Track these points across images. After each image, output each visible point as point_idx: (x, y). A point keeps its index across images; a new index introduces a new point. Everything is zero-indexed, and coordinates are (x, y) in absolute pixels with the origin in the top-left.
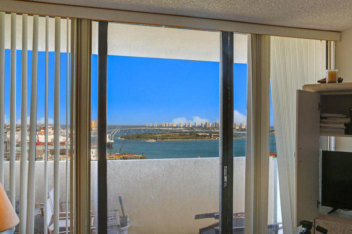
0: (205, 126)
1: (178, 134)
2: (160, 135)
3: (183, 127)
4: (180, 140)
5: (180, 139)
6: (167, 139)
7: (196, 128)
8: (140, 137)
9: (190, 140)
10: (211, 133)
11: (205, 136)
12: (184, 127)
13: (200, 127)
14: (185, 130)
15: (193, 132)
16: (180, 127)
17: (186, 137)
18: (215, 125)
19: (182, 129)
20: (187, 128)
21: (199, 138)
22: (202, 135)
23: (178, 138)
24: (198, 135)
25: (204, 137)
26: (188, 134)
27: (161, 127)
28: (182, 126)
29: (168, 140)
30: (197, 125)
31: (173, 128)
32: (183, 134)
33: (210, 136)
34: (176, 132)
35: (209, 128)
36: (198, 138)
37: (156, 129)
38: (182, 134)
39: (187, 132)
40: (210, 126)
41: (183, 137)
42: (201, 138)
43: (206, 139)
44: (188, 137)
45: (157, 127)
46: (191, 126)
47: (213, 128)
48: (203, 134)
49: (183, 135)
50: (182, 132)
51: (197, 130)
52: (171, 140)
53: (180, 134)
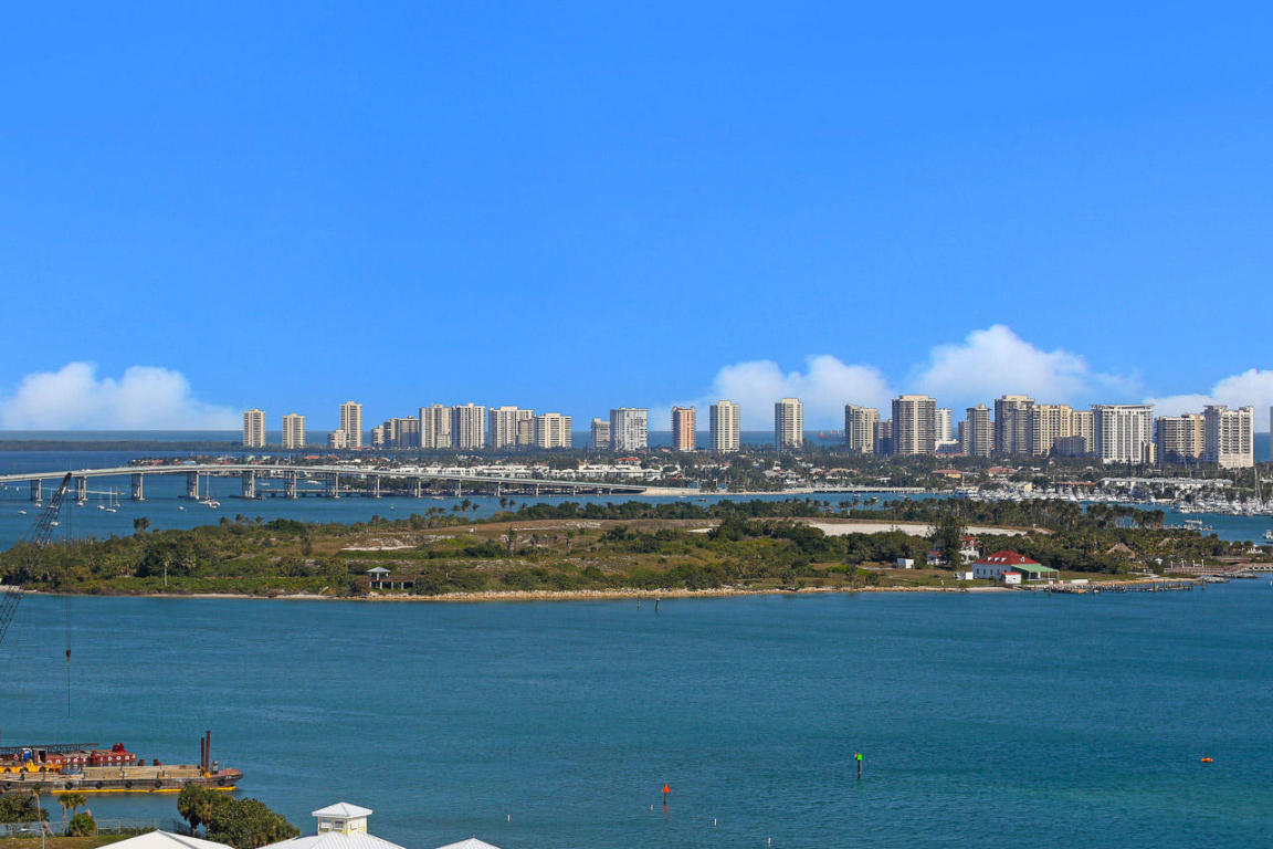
0: (889, 442)
1: (596, 524)
2: (400, 546)
3: (646, 457)
4: (611, 593)
5: (615, 582)
6: (475, 583)
7: (787, 463)
8: (177, 569)
9: (727, 590)
10: (950, 517)
11: (888, 551)
12: (660, 450)
13: (830, 452)
14: (674, 483)
15: (756, 507)
16: (613, 454)
17: (676, 559)
18: (999, 426)
19: (635, 471)
20: (686, 460)
21: (820, 578)
22: (854, 541)
23: (591, 577)
24: (813, 544)
25: (880, 558)
26: (703, 529)
27: (403, 459)
28: (633, 440)
29: (490, 594)
30: (795, 436)
31: (542, 468)
32: (650, 527)
33: (947, 546)
34: (566, 511)
35: (927, 465)
36: (816, 573)
37: (347, 479)
38: (635, 534)
39: (688, 510)
40: (944, 439)
41: (647, 563)
42: (849, 575)
44: (710, 558)
45: (364, 456)
46: (728, 442)
47: (974, 463)
48: (869, 529)
49: (650, 545)
50: (630, 510)
51: (796, 489)
52: (521, 594)
53: (617, 534)
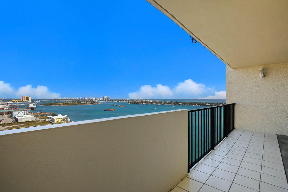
0: (84, 99)
2: (63, 103)
3: (74, 100)
6: (66, 105)
7: (80, 100)
9: (77, 105)
10: (87, 102)
11: (84, 103)
13: (82, 100)
15: (79, 102)
16: (72, 100)
20: (76, 100)
23: (71, 105)
26: (76, 103)
27: (63, 100)
33: (87, 103)
34: (70, 102)
35: (86, 100)
36: (81, 104)
38: (73, 103)
43: (85, 105)
45: (61, 100)
47: (88, 100)
52: (68, 105)
